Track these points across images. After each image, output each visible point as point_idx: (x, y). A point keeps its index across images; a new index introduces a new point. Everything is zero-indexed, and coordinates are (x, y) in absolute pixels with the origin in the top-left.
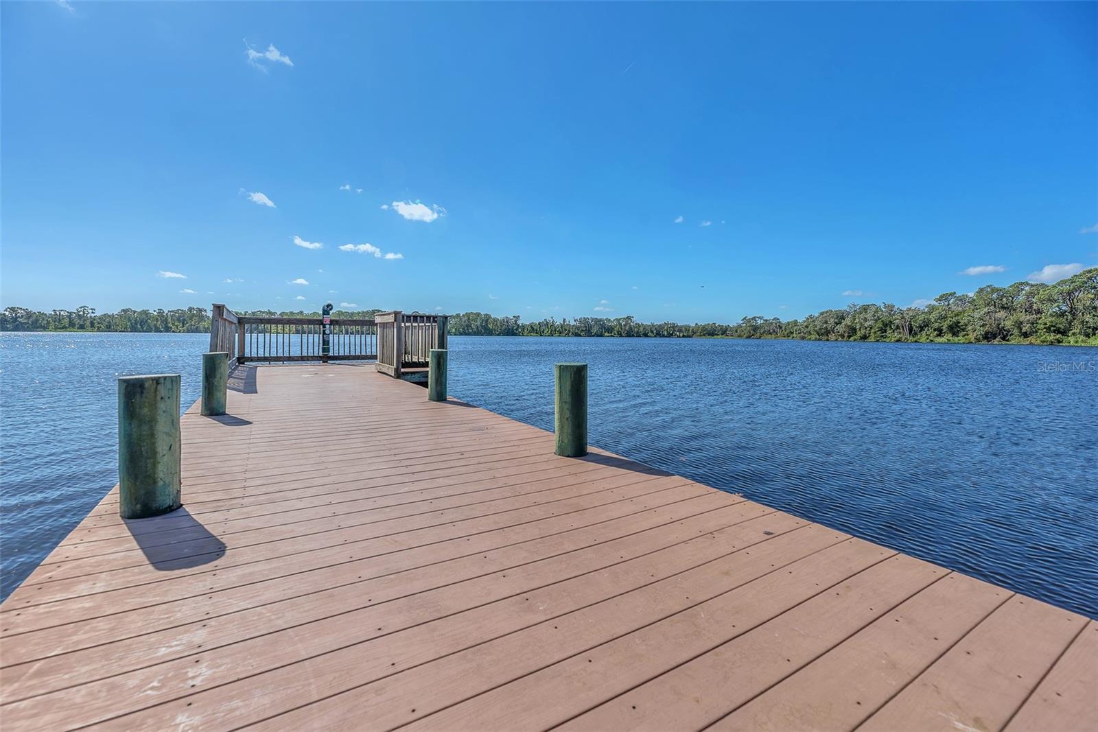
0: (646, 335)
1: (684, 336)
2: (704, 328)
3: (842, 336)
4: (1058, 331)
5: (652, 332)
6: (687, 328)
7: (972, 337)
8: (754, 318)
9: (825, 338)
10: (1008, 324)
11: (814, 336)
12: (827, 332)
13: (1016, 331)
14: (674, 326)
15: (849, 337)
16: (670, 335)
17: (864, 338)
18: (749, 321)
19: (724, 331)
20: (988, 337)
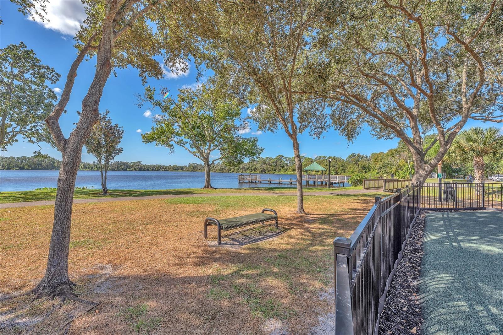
0: (148, 170)
1: (165, 170)
2: (173, 167)
3: (227, 171)
4: (274, 170)
5: (150, 168)
6: (166, 167)
7: (259, 171)
8: (193, 164)
9: (221, 172)
10: (266, 168)
11: (218, 171)
12: (222, 170)
13: (267, 170)
14: (160, 166)
15: (229, 171)
16: (159, 170)
17: (233, 172)
18: (192, 164)
19: (182, 168)
20: (262, 172)
